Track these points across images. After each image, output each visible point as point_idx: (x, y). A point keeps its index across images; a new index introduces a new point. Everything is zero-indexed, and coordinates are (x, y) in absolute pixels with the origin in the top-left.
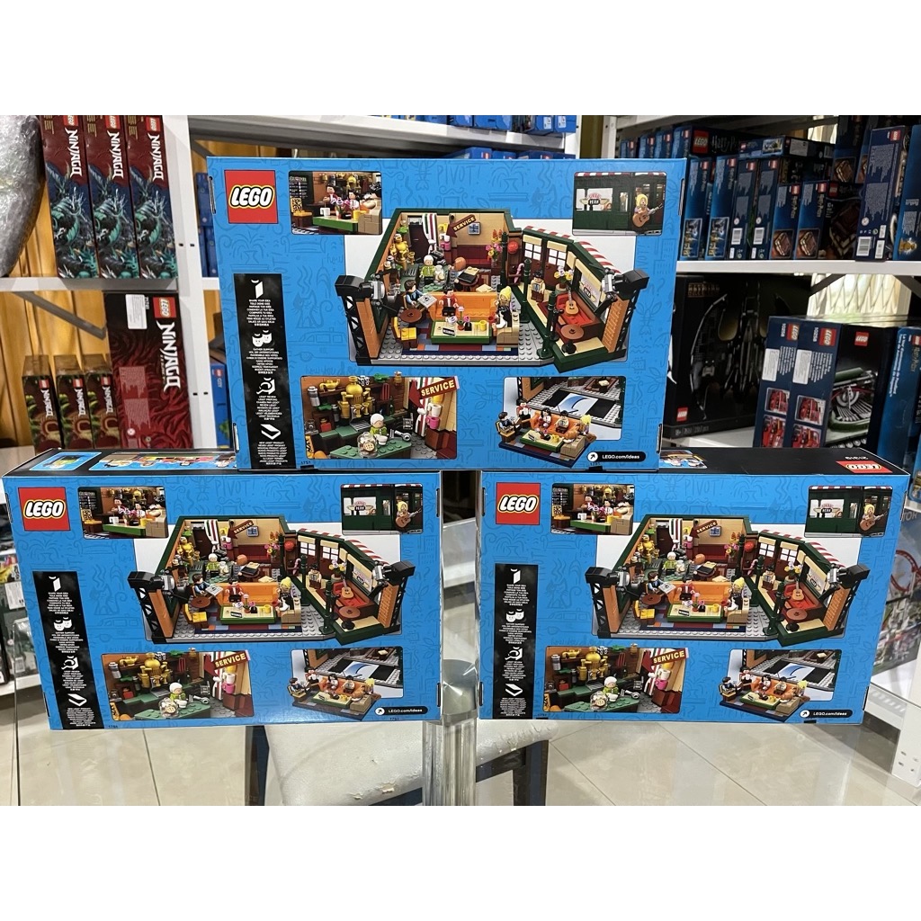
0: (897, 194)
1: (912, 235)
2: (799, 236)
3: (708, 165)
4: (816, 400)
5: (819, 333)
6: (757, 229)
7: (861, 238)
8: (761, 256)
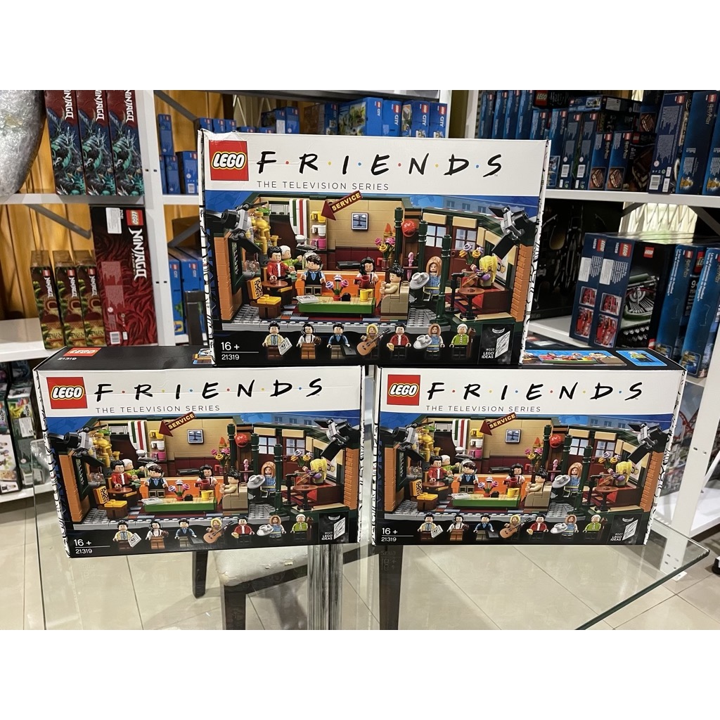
0: (680, 144)
1: (690, 175)
2: (610, 172)
3: (546, 115)
4: (615, 296)
5: (619, 247)
6: (580, 166)
7: (653, 176)
8: (582, 187)
